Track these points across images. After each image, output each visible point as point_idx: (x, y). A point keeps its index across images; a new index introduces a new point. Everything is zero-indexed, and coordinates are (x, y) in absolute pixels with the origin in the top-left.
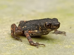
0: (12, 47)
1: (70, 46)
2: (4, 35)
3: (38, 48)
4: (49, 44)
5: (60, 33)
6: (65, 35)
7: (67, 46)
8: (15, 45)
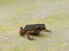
0: (18, 41)
1: (51, 39)
2: (16, 33)
3: (32, 41)
4: (39, 39)
5: (48, 31)
6: (51, 33)
7: (49, 40)
8: (20, 40)
